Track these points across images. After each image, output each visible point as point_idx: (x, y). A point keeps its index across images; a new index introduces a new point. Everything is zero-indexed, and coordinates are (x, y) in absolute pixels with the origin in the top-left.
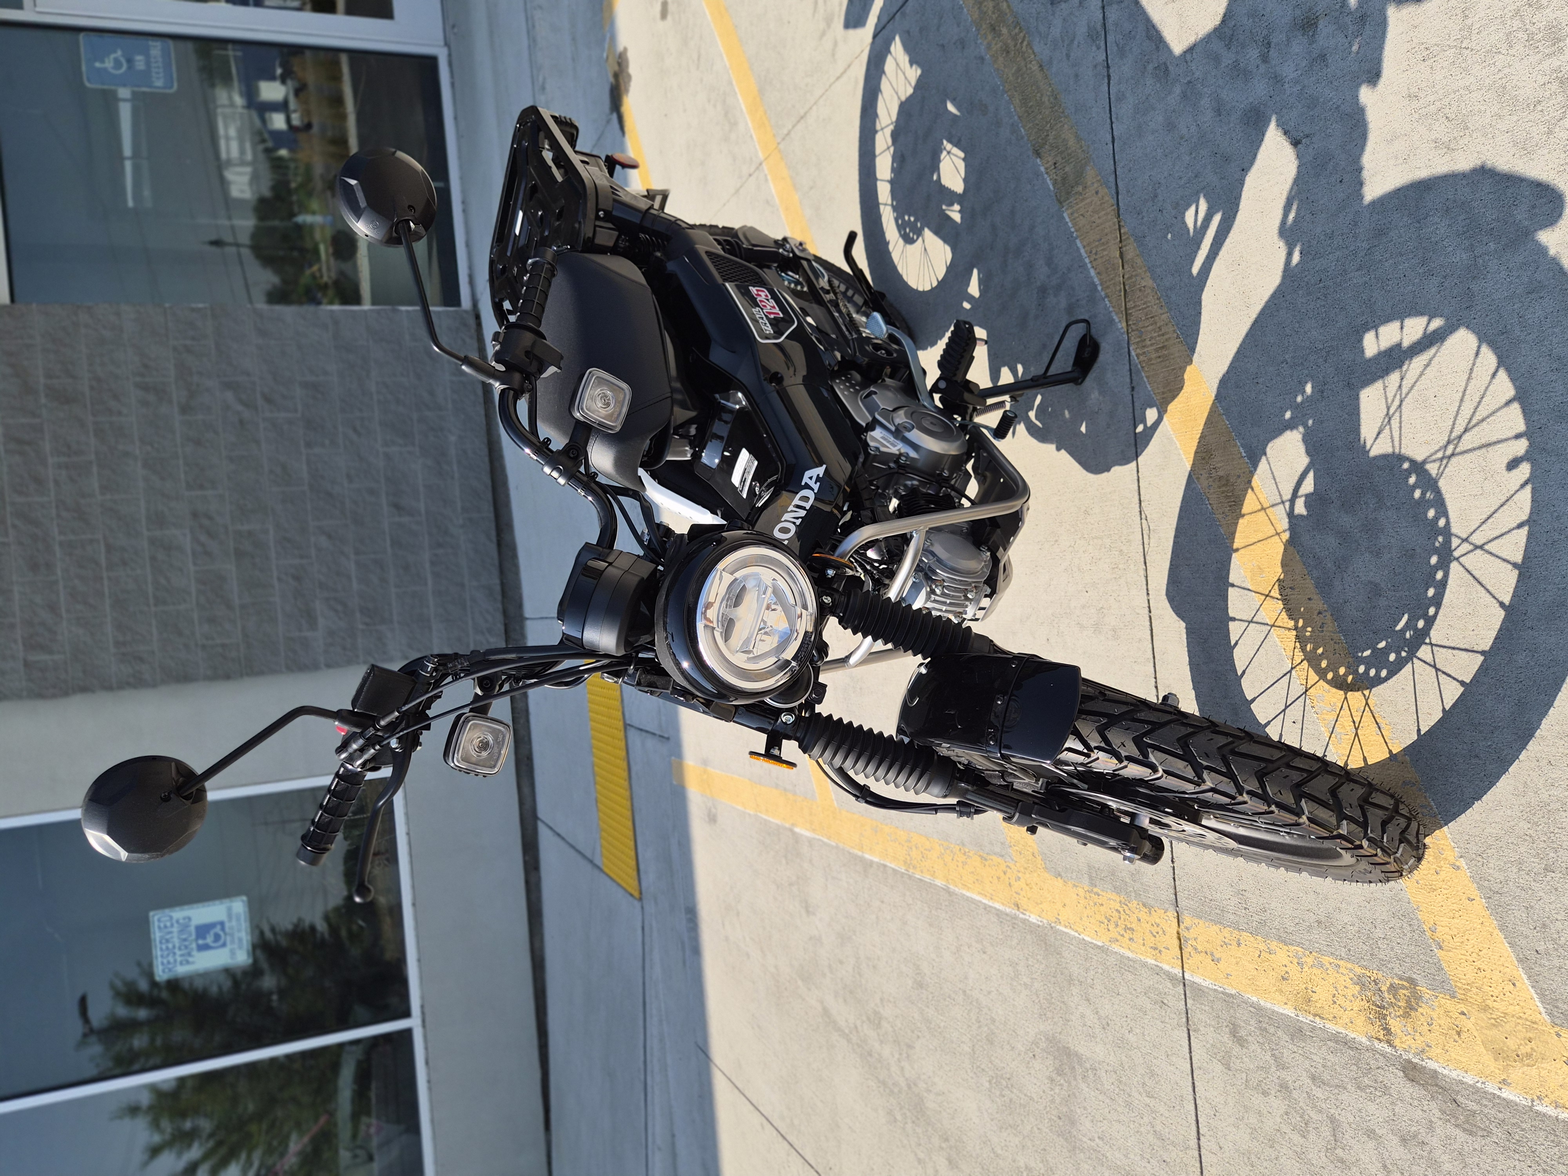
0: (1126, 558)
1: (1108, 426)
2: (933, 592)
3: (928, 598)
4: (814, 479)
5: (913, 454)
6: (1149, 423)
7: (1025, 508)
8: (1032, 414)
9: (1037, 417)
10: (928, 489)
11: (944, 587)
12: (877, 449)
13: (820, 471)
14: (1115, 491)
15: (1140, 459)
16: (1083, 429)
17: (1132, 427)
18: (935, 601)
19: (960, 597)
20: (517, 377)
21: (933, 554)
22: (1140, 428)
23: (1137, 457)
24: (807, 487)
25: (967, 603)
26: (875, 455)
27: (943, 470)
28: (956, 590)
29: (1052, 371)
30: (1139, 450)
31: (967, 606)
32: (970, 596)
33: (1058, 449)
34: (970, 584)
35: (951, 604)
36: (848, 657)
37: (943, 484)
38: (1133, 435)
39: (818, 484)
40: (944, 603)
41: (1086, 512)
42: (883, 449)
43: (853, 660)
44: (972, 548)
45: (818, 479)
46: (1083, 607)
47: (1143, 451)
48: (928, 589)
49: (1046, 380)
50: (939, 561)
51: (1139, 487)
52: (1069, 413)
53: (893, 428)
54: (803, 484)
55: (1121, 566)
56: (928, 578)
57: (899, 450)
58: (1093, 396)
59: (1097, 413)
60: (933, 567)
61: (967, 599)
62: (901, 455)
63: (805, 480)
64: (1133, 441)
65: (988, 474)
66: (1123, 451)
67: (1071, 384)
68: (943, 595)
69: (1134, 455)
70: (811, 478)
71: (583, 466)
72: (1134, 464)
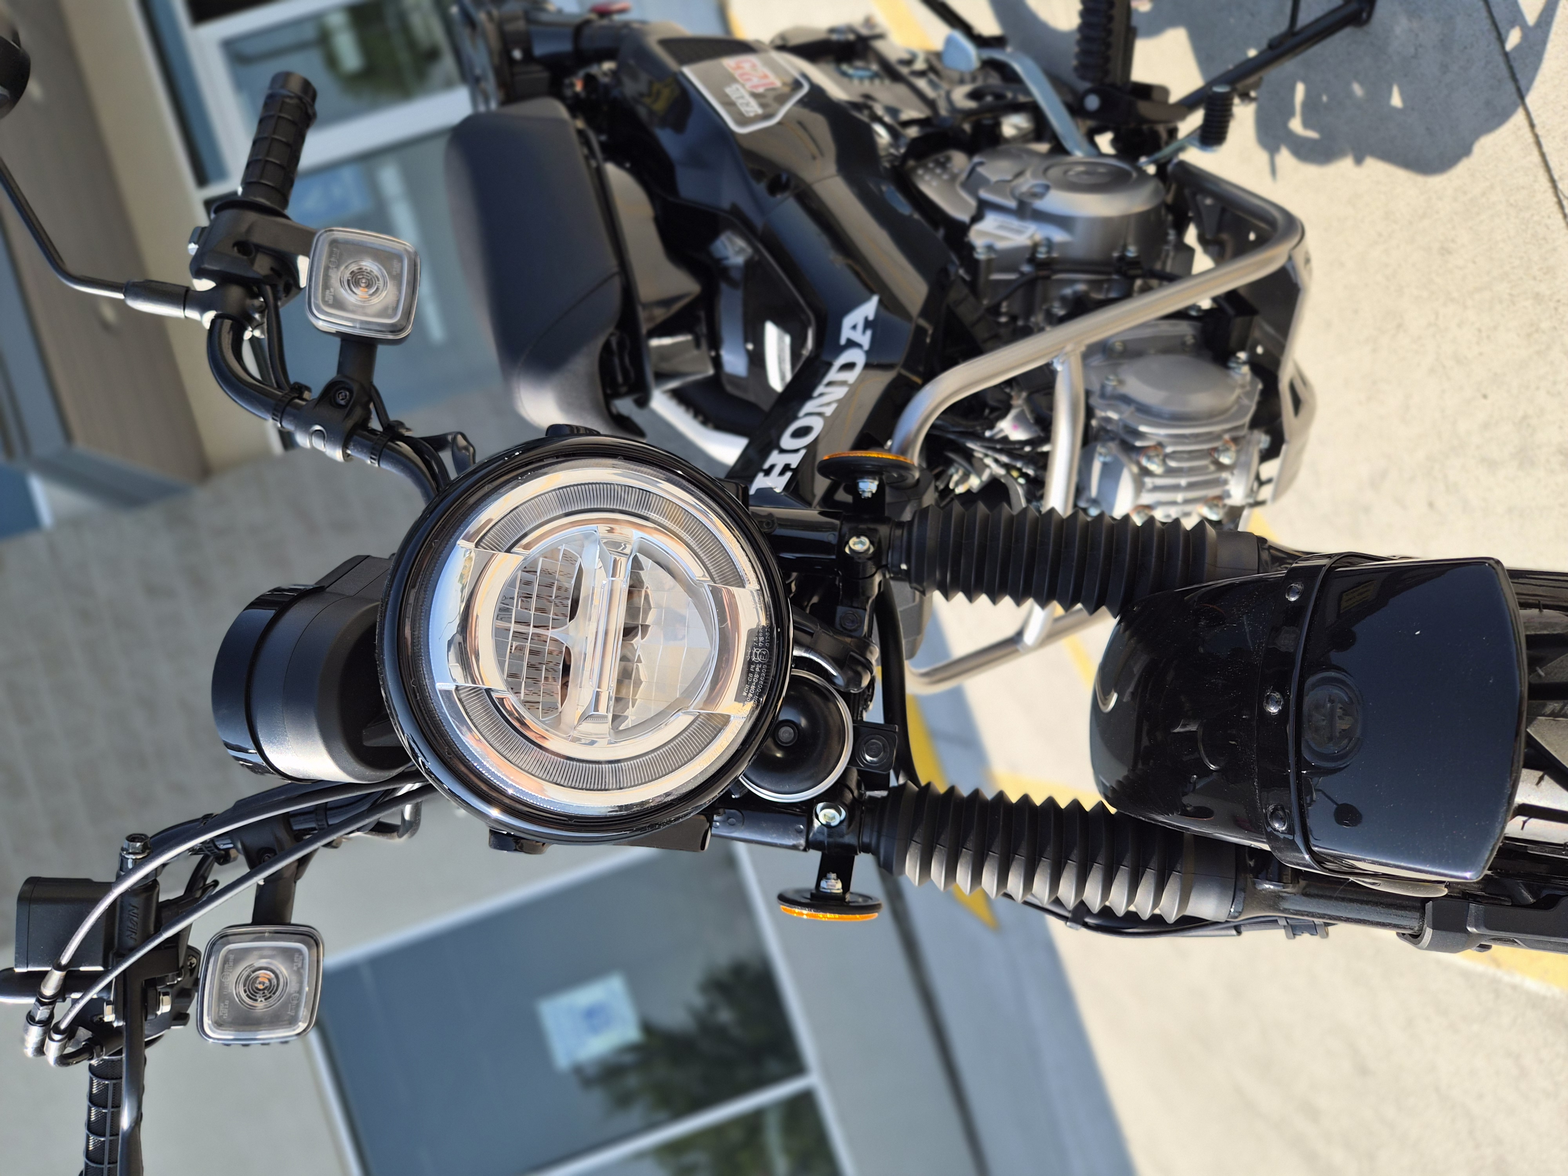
0: (1552, 304)
1: (1445, 68)
2: (1146, 472)
3: (1139, 487)
4: (860, 327)
5: (1058, 236)
6: (1531, 17)
7: (1299, 260)
8: (1296, 125)
9: (1306, 124)
10: (1108, 290)
11: (1167, 456)
12: (990, 248)
13: (869, 308)
14: (1492, 187)
15: (1529, 100)
16: (1396, 100)
17: (1495, 46)
18: (1156, 489)
19: (1205, 467)
20: (235, 293)
21: (1126, 400)
22: (1514, 38)
23: (1521, 96)
24: (851, 344)
25: (1225, 475)
26: (989, 261)
27: (1125, 248)
28: (1192, 455)
29: (1305, 18)
30: (1523, 83)
31: (1225, 482)
32: (1225, 460)
33: (1359, 161)
34: (1218, 437)
35: (1191, 486)
36: (1020, 634)
37: (1132, 272)
38: (1500, 60)
39: (869, 333)
40: (1176, 488)
41: (1445, 251)
42: (1000, 245)
43: (1029, 638)
44: (1213, 370)
45: (868, 324)
46: (1486, 426)
47: (1531, 80)
48: (1135, 469)
49: (1297, 39)
50: (1145, 411)
51: (1543, 155)
52: (1362, 84)
53: (1012, 204)
54: (843, 341)
55: (1545, 325)
56: (1129, 448)
57: (1031, 237)
58: (1398, 30)
59: (1415, 56)
60: (1132, 423)
61: (1221, 467)
62: (1035, 247)
63: (846, 333)
64: (1504, 72)
65: (1225, 236)
66: (1488, 103)
67: (1347, 31)
68: (1170, 472)
69: (1515, 96)
70: (854, 327)
71: (374, 415)
72: (1519, 117)
